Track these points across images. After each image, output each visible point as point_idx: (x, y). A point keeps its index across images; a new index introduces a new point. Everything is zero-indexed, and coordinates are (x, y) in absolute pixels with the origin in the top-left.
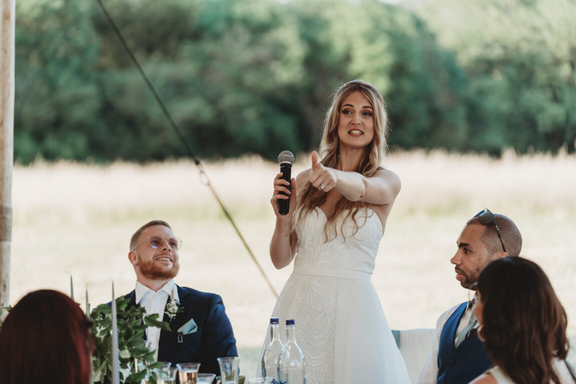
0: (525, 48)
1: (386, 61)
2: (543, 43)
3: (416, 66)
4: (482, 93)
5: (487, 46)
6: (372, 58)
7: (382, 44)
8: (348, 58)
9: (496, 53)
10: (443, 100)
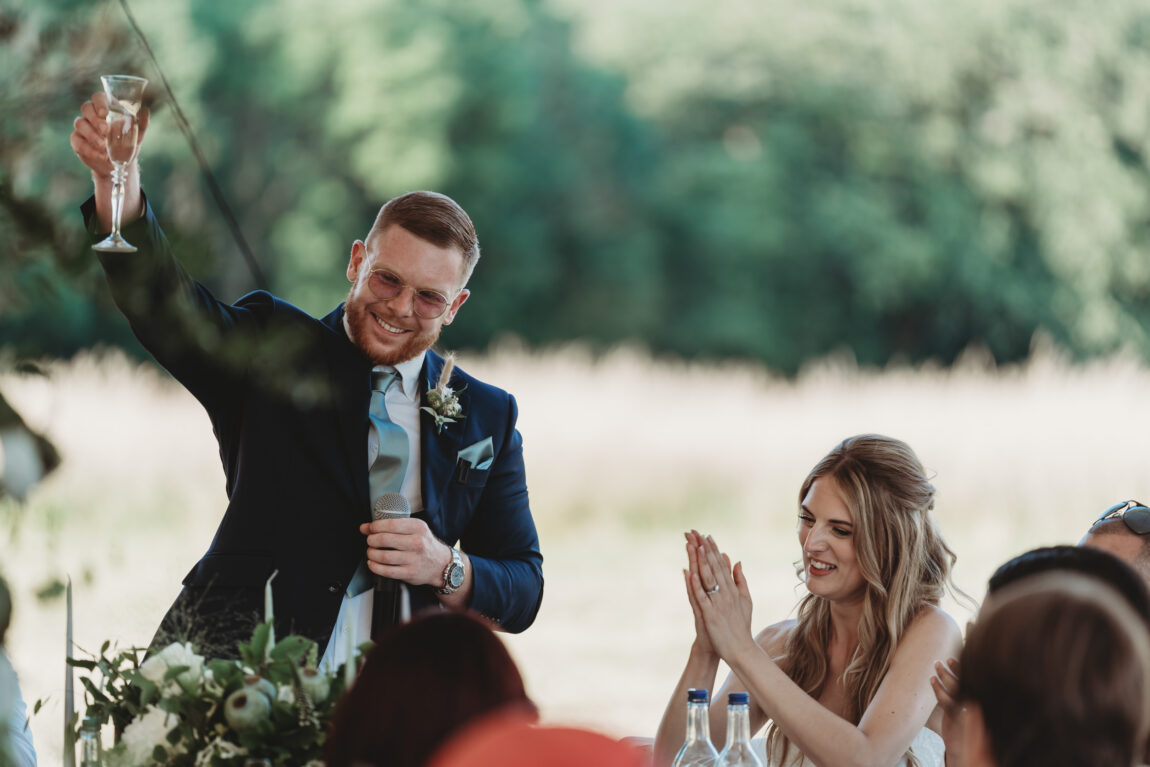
0: (832, 71)
1: (439, 95)
2: (876, 56)
3: (520, 112)
4: (706, 192)
5: (720, 60)
6: (395, 87)
7: (426, 49)
8: (327, 87)
9: (744, 81)
10: (593, 212)
